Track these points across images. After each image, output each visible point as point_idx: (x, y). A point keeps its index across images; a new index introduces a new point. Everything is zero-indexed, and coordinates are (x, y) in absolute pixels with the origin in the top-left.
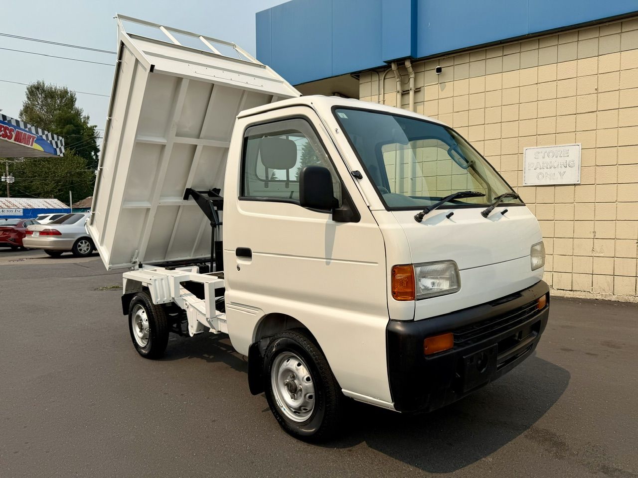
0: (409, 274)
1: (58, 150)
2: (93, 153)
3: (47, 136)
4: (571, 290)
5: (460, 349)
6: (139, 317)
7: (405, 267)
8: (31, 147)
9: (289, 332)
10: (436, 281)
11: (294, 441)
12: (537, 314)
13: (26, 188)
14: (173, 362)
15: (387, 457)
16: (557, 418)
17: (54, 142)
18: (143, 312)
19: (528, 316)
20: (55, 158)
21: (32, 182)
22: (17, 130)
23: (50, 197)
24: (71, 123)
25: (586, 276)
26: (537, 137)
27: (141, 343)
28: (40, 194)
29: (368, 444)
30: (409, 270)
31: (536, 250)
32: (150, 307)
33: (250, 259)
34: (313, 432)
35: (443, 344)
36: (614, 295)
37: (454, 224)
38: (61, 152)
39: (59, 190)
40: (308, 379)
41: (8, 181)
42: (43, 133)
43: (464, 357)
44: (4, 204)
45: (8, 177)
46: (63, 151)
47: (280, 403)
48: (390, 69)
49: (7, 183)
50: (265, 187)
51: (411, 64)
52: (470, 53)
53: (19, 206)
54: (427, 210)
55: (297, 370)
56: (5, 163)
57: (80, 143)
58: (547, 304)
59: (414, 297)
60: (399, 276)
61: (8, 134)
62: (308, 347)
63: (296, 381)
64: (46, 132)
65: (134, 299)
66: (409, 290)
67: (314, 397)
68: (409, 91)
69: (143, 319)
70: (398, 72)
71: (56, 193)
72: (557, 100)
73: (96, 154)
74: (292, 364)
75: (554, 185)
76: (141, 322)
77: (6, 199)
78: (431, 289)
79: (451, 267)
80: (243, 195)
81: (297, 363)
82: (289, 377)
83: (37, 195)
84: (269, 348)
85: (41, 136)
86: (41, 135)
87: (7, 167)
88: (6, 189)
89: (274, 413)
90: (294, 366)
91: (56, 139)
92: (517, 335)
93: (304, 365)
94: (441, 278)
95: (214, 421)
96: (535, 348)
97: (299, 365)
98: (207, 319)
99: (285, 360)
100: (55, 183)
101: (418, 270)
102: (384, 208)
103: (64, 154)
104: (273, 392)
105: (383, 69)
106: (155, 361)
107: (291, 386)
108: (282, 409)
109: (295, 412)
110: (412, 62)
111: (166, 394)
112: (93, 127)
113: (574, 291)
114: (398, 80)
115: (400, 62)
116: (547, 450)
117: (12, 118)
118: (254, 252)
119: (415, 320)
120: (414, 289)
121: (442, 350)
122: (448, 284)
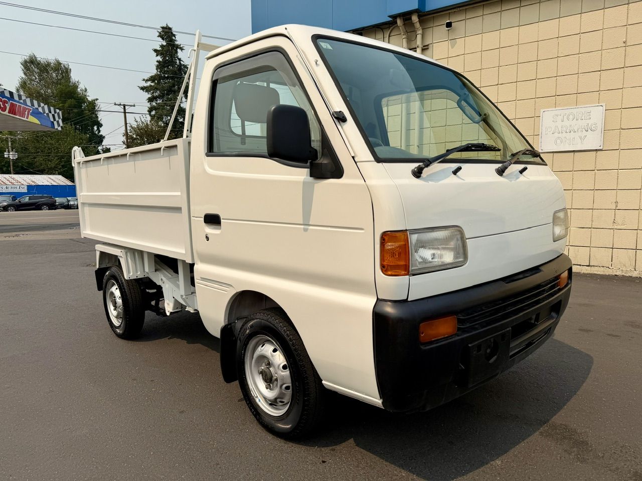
0: (403, 243)
1: (55, 123)
2: (95, 128)
3: (43, 108)
4: (589, 266)
5: (465, 336)
6: (112, 293)
7: (398, 234)
8: (27, 120)
9: (264, 312)
10: (437, 252)
11: (270, 437)
12: (558, 293)
13: (30, 164)
14: (150, 343)
15: (376, 459)
16: (577, 411)
17: (50, 115)
18: (117, 289)
19: (547, 295)
20: (54, 132)
21: (35, 158)
22: (11, 101)
23: (54, 174)
24: (72, 97)
25: (605, 250)
26: (556, 98)
27: (116, 322)
28: (45, 170)
29: (355, 442)
30: (403, 237)
31: (559, 218)
32: (122, 283)
33: (220, 227)
34: (289, 428)
35: (444, 329)
36: (635, 270)
37: (462, 181)
38: (59, 126)
39: (63, 166)
40: (284, 367)
41: (11, 157)
42: (39, 106)
43: (470, 345)
44: (8, 180)
45: (11, 153)
46: (61, 124)
47: (254, 393)
48: (396, 25)
49: (10, 159)
50: (242, 144)
51: (419, 18)
52: (483, 5)
53: (23, 182)
54: (428, 162)
55: (272, 356)
56: (7, 138)
57: (82, 118)
58: (569, 282)
59: (409, 272)
60: (389, 246)
61: (2, 106)
62: (284, 330)
63: (271, 369)
64: (42, 105)
65: (107, 273)
66: (402, 263)
67: (291, 388)
68: (416, 48)
69: (116, 297)
70: (404, 27)
71: (60, 169)
72: (580, 55)
73: (98, 129)
74: (267, 349)
75: (574, 151)
76: (115, 300)
77: (10, 175)
78: (430, 262)
79: (457, 234)
80: (211, 150)
81: (272, 348)
82: (264, 364)
83: (41, 172)
84: (242, 331)
85: (37, 109)
86: (37, 107)
87: (10, 144)
88: (9, 166)
89: (248, 404)
90: (270, 352)
91: (53, 113)
92: (534, 317)
93: (280, 352)
94: (444, 249)
95: (182, 412)
96: (554, 330)
97: (275, 351)
98: (182, 296)
99: (260, 345)
100: (59, 159)
101: (414, 238)
102: (373, 159)
103: (62, 127)
104: (247, 381)
105: (387, 26)
106: (130, 342)
107: (266, 375)
108: (257, 400)
109: (271, 405)
110: (419, 17)
111: (135, 379)
112: (94, 100)
113: (591, 266)
114: (404, 37)
115: (406, 16)
116: (566, 451)
117: (5, 89)
118: (223, 219)
119: (409, 300)
120: (408, 261)
121: (443, 337)
122: (452, 256)
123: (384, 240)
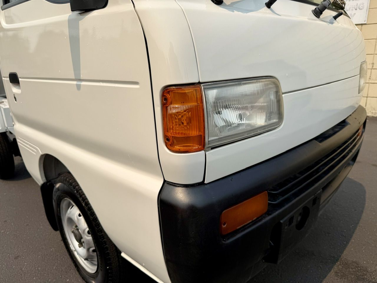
0: (195, 104)
5: (277, 213)
7: (187, 90)
10: (246, 113)
30: (194, 94)
31: (364, 69)
40: (88, 233)
43: (281, 221)
47: (72, 247)
59: (204, 145)
60: (175, 108)
63: (79, 231)
66: (194, 133)
78: (239, 125)
79: (270, 88)
81: (77, 212)
90: (76, 215)
93: (83, 217)
97: (79, 215)
101: (212, 94)
108: (76, 253)
118: (20, 78)
119: (206, 182)
120: (202, 130)
121: (250, 221)
122: (264, 117)
123: (166, 99)
